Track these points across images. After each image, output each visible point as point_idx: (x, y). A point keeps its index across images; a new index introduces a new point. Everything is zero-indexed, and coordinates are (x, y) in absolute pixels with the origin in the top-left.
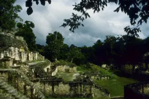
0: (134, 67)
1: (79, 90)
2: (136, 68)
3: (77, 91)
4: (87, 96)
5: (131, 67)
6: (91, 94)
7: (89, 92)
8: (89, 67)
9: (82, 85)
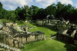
0: (43, 22)
1: (39, 37)
2: (44, 22)
3: (38, 38)
4: (43, 40)
5: (42, 22)
6: (44, 39)
7: (43, 38)
8: (22, 23)
9: (41, 35)
